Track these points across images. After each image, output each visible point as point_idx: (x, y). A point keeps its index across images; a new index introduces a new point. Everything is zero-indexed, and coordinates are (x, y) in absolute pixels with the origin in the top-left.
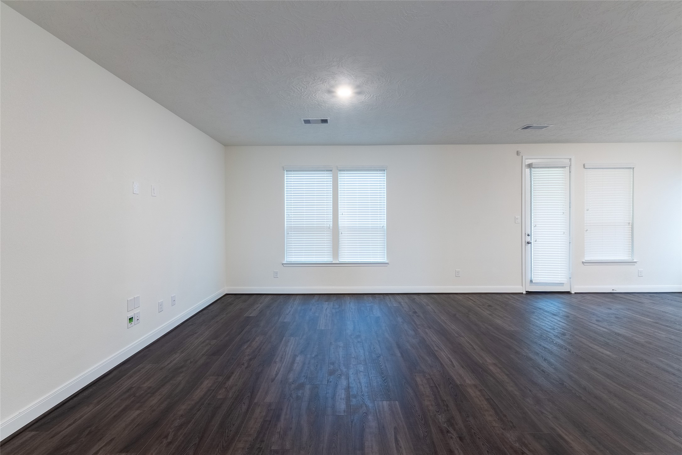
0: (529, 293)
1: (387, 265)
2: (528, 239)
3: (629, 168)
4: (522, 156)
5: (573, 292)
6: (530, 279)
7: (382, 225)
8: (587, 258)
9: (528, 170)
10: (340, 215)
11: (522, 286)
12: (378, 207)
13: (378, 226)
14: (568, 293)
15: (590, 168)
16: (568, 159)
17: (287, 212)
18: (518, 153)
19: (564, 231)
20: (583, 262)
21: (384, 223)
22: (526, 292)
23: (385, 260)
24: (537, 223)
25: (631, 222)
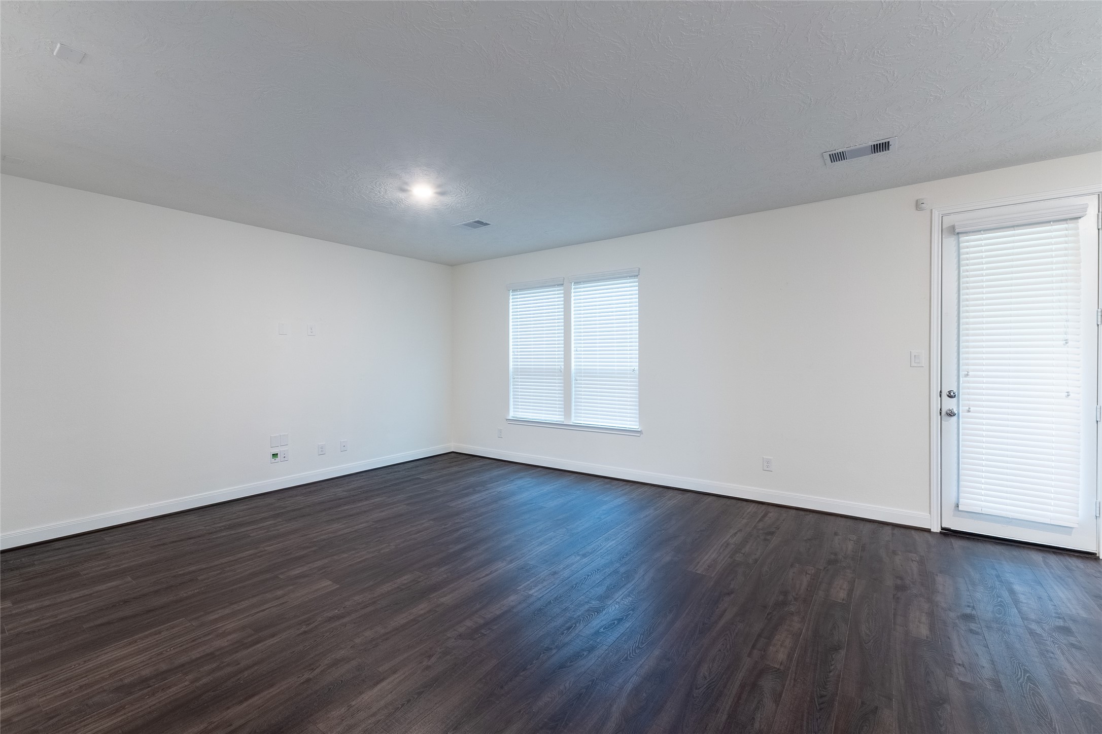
1: (639, 435)
2: (949, 404)
4: (931, 210)
6: (954, 500)
7: (632, 368)
9: (950, 241)
10: (575, 351)
11: (930, 515)
13: (627, 370)
14: (1089, 555)
18: (918, 205)
21: (635, 365)
22: (943, 529)
23: (635, 426)
24: (971, 367)
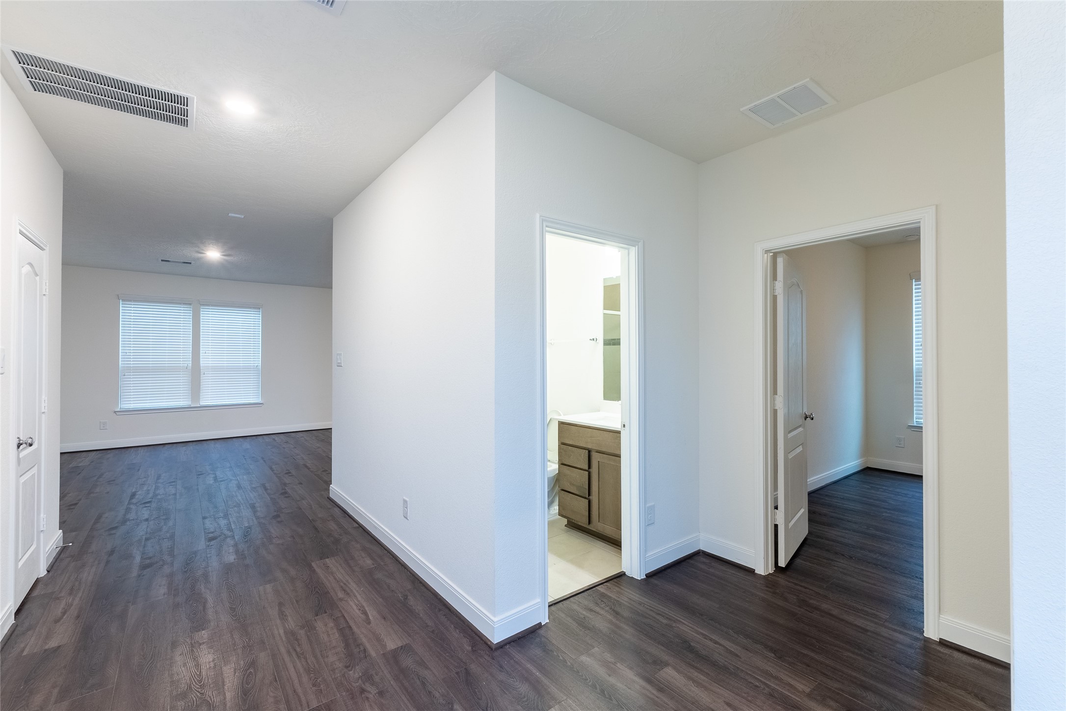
1: (262, 406)
7: (257, 365)
10: (203, 353)
12: (251, 341)
13: (251, 366)
17: (122, 347)
21: (259, 362)
23: (259, 400)
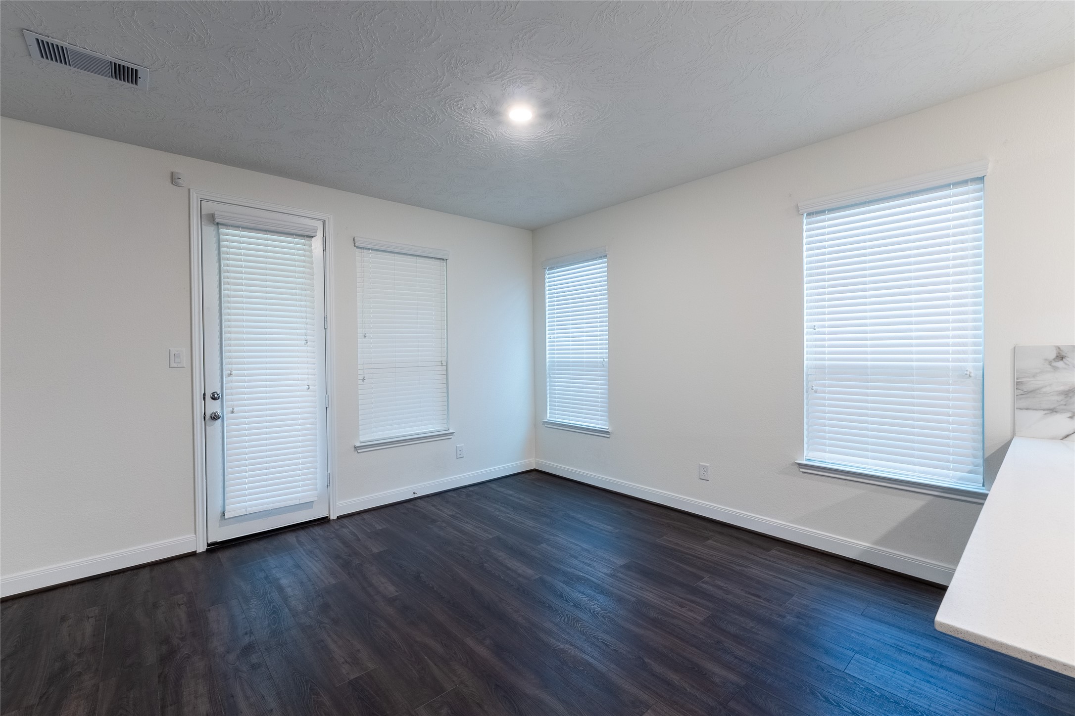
0: (215, 548)
2: (214, 407)
3: (440, 259)
4: (189, 190)
5: (333, 517)
6: (219, 510)
8: (365, 437)
9: (209, 230)
11: (195, 534)
14: (324, 521)
15: (369, 249)
16: (319, 220)
18: (174, 179)
19: (310, 382)
20: (355, 447)
22: (209, 545)
24: (234, 366)
25: (445, 359)
